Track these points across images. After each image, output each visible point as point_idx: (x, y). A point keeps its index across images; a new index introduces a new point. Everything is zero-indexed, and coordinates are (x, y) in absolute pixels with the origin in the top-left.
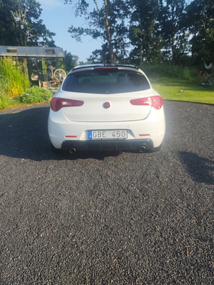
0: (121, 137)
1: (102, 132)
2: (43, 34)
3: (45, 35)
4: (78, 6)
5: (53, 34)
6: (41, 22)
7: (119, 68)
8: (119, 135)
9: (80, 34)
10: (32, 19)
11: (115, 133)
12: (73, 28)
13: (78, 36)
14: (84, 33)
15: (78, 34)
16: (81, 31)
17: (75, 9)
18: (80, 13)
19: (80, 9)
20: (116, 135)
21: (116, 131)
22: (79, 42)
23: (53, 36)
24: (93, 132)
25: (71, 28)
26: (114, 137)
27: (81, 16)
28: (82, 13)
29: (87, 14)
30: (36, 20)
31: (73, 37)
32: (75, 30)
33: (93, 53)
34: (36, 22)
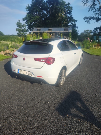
0: (29, 75)
1: (23, 71)
2: (71, 21)
3: (72, 21)
4: (90, 6)
5: (76, 21)
6: (72, 16)
7: (40, 42)
8: (28, 74)
9: (89, 20)
10: (68, 15)
11: (27, 73)
12: (86, 17)
13: (88, 21)
14: (92, 19)
15: (88, 20)
16: (90, 18)
17: (89, 8)
18: (91, 9)
19: (92, 7)
20: (27, 74)
21: (27, 72)
22: (89, 24)
23: (76, 22)
24: (20, 70)
25: (85, 17)
26: (26, 74)
27: (91, 11)
28: (92, 9)
29: (95, 9)
30: (70, 15)
31: (85, 21)
32: (87, 18)
33: (94, 29)
34: (70, 16)
